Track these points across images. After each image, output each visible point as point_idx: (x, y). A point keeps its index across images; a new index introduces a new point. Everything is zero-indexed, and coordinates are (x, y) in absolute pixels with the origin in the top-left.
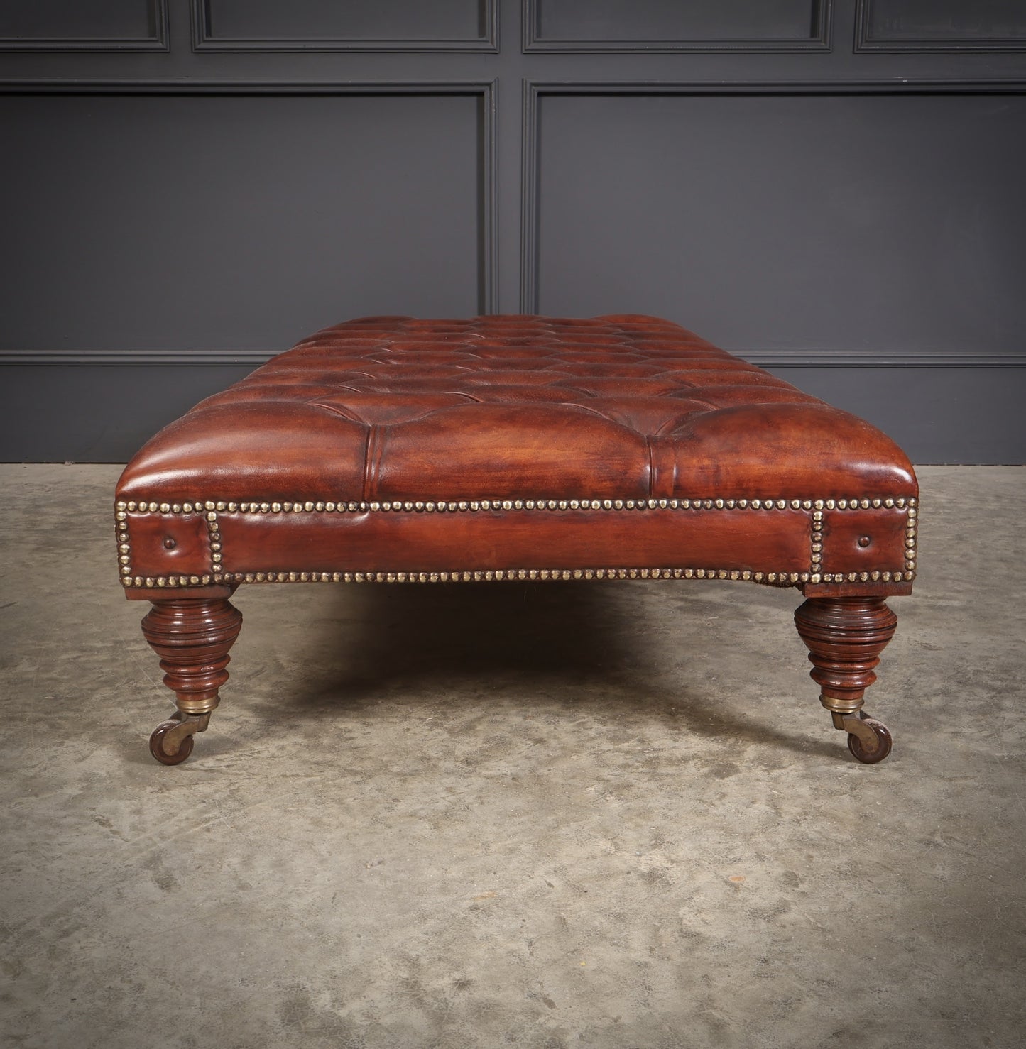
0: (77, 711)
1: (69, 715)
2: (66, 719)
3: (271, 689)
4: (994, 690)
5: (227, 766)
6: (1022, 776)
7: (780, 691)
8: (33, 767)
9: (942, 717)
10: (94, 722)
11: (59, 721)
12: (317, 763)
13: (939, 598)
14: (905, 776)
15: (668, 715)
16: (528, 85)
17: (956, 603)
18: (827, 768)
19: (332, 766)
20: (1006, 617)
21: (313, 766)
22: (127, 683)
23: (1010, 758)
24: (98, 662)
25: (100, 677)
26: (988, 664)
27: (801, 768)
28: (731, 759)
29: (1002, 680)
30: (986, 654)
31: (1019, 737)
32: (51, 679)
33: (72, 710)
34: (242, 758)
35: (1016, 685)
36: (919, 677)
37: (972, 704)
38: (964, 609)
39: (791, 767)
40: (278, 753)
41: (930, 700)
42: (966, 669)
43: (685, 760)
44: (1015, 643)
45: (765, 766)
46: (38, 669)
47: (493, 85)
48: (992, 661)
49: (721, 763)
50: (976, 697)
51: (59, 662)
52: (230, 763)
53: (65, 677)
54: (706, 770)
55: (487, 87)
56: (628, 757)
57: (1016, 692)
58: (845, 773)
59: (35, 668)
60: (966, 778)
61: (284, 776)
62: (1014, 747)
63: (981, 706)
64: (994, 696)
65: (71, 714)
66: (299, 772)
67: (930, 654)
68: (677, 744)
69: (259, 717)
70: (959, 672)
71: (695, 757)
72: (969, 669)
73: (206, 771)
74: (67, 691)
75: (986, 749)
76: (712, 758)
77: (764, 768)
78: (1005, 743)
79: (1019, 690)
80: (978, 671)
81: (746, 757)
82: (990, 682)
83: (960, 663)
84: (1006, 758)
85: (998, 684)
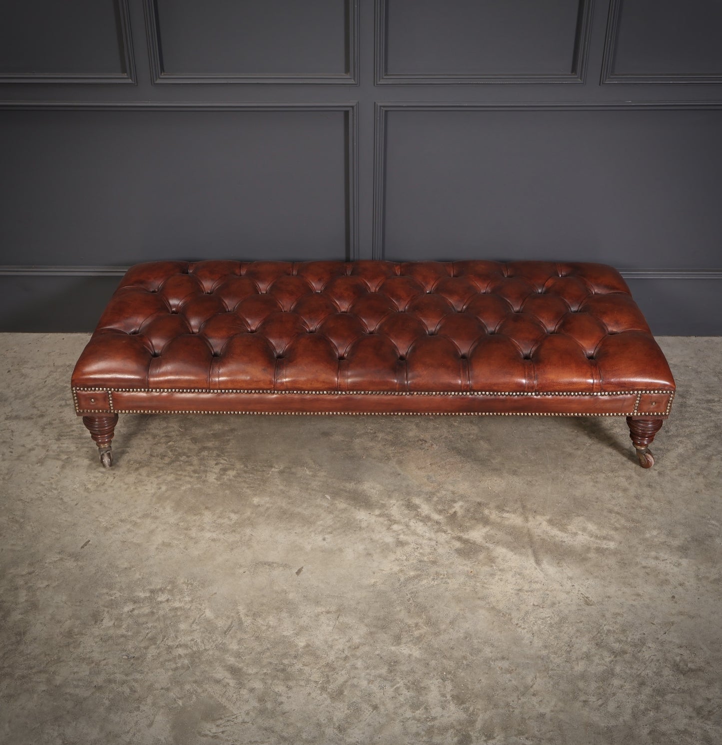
0: (141, 672)
1: (138, 677)
2: (136, 681)
3: (238, 647)
4: (613, 653)
5: (223, 732)
8: (128, 732)
9: (581, 685)
10: (152, 685)
11: (134, 684)
12: (266, 729)
13: (605, 538)
16: (379, 108)
17: (612, 545)
19: (273, 732)
20: (637, 564)
21: (264, 732)
22: (163, 640)
23: (608, 728)
24: (144, 615)
25: (148, 633)
26: (616, 623)
27: (503, 739)
28: (469, 729)
29: (620, 641)
30: (617, 611)
31: (616, 706)
32: (123, 636)
33: (139, 672)
34: (229, 723)
35: (626, 648)
36: (577, 637)
37: (599, 669)
38: (615, 553)
39: (498, 738)
40: (246, 720)
41: (578, 664)
42: (603, 629)
43: (446, 729)
44: (635, 597)
45: (486, 736)
46: (114, 624)
47: (355, 108)
48: (619, 619)
49: (464, 733)
50: (603, 662)
51: (124, 615)
52: (224, 729)
53: (130, 634)
54: (456, 739)
55: (351, 108)
56: (419, 725)
57: (625, 656)
59: (112, 622)
61: (250, 742)
62: (612, 716)
63: (603, 671)
64: (612, 661)
65: (138, 676)
66: (257, 739)
67: (587, 608)
68: (444, 712)
69: (234, 679)
70: (598, 632)
71: (452, 726)
73: (212, 737)
74: (133, 650)
75: (598, 719)
76: (460, 727)
77: (485, 739)
78: (608, 712)
79: (627, 653)
80: (609, 631)
81: (477, 727)
82: (613, 644)
83: (601, 621)
84: (606, 729)
85: (617, 646)
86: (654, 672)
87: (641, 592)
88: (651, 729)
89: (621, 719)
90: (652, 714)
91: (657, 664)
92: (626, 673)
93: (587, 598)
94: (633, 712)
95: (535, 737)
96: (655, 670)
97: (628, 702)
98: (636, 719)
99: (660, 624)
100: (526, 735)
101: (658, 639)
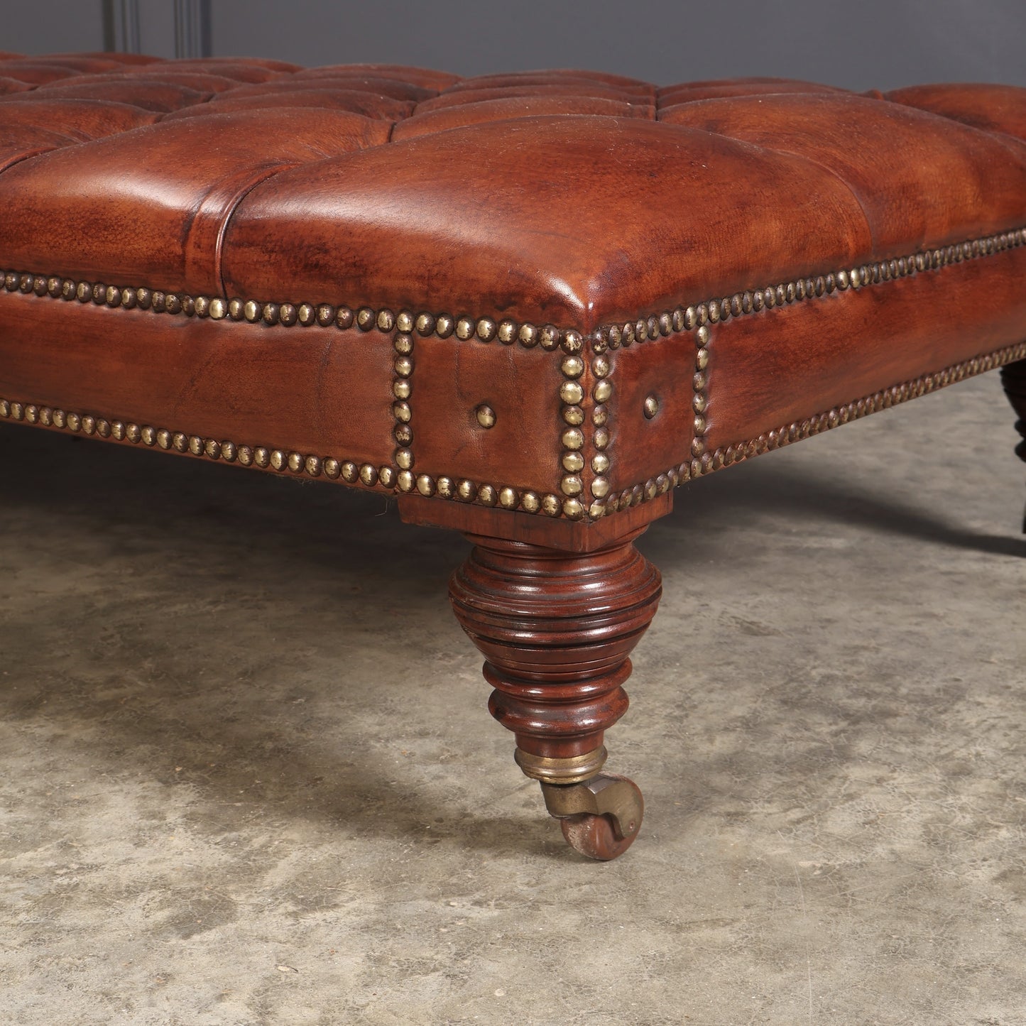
4: (847, 716)
6: (835, 915)
7: (418, 728)
9: (721, 780)
14: (586, 922)
15: (161, 785)
18: (427, 904)
23: (827, 869)
26: (853, 663)
28: (231, 888)
29: (870, 695)
30: (858, 642)
31: (861, 820)
35: (893, 706)
36: (711, 691)
37: (792, 749)
39: (351, 905)
41: (711, 741)
42: (807, 674)
43: (131, 892)
44: (919, 620)
45: (297, 902)
48: (865, 657)
49: (206, 898)
50: (807, 734)
54: (161, 916)
56: (14, 886)
57: (890, 721)
58: (460, 918)
60: (714, 923)
62: (843, 844)
63: (811, 751)
64: (843, 731)
67: (752, 642)
68: (139, 853)
70: (792, 680)
71: (161, 883)
72: (814, 673)
75: (786, 850)
76: (194, 884)
77: (291, 908)
78: (828, 835)
79: (896, 715)
80: (830, 678)
81: (266, 882)
82: (845, 701)
83: (799, 661)
84: (818, 872)
85: (860, 703)
86: (1003, 750)
87: (939, 610)
88: (1004, 868)
89: (881, 850)
90: (1004, 833)
91: (1013, 734)
92: (893, 752)
93: (752, 623)
94: (927, 833)
95: (515, 898)
96: (1004, 744)
97: (909, 812)
98: (943, 848)
99: (1012, 662)
100: (477, 896)
101: (1008, 687)
